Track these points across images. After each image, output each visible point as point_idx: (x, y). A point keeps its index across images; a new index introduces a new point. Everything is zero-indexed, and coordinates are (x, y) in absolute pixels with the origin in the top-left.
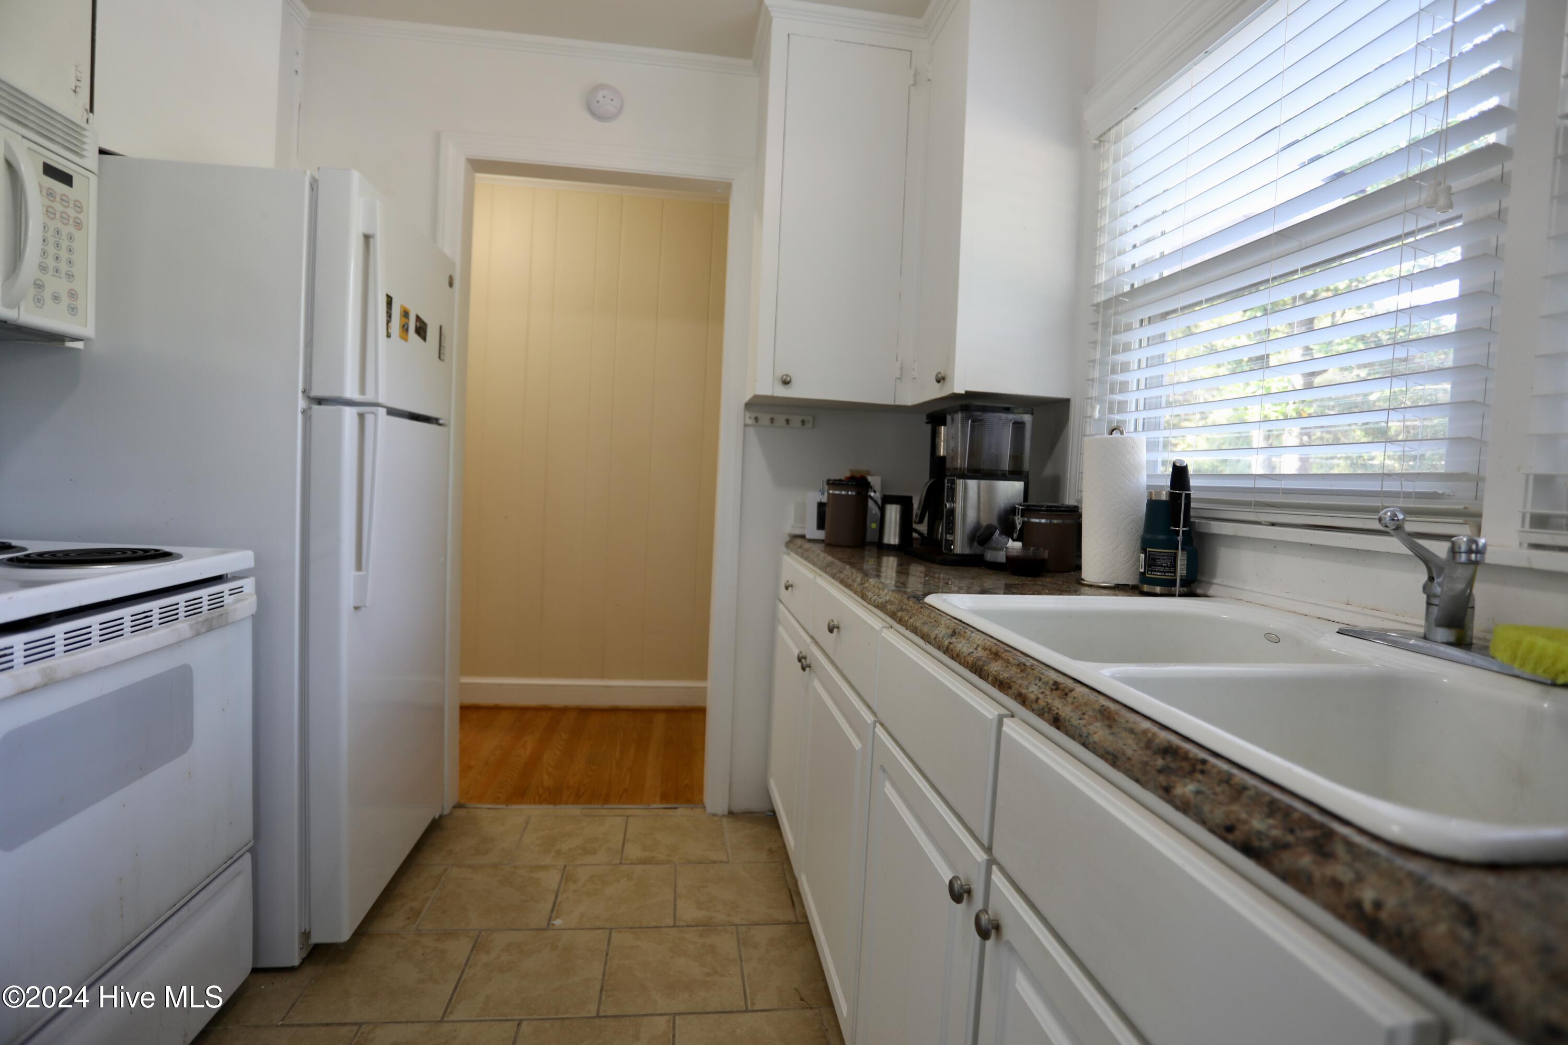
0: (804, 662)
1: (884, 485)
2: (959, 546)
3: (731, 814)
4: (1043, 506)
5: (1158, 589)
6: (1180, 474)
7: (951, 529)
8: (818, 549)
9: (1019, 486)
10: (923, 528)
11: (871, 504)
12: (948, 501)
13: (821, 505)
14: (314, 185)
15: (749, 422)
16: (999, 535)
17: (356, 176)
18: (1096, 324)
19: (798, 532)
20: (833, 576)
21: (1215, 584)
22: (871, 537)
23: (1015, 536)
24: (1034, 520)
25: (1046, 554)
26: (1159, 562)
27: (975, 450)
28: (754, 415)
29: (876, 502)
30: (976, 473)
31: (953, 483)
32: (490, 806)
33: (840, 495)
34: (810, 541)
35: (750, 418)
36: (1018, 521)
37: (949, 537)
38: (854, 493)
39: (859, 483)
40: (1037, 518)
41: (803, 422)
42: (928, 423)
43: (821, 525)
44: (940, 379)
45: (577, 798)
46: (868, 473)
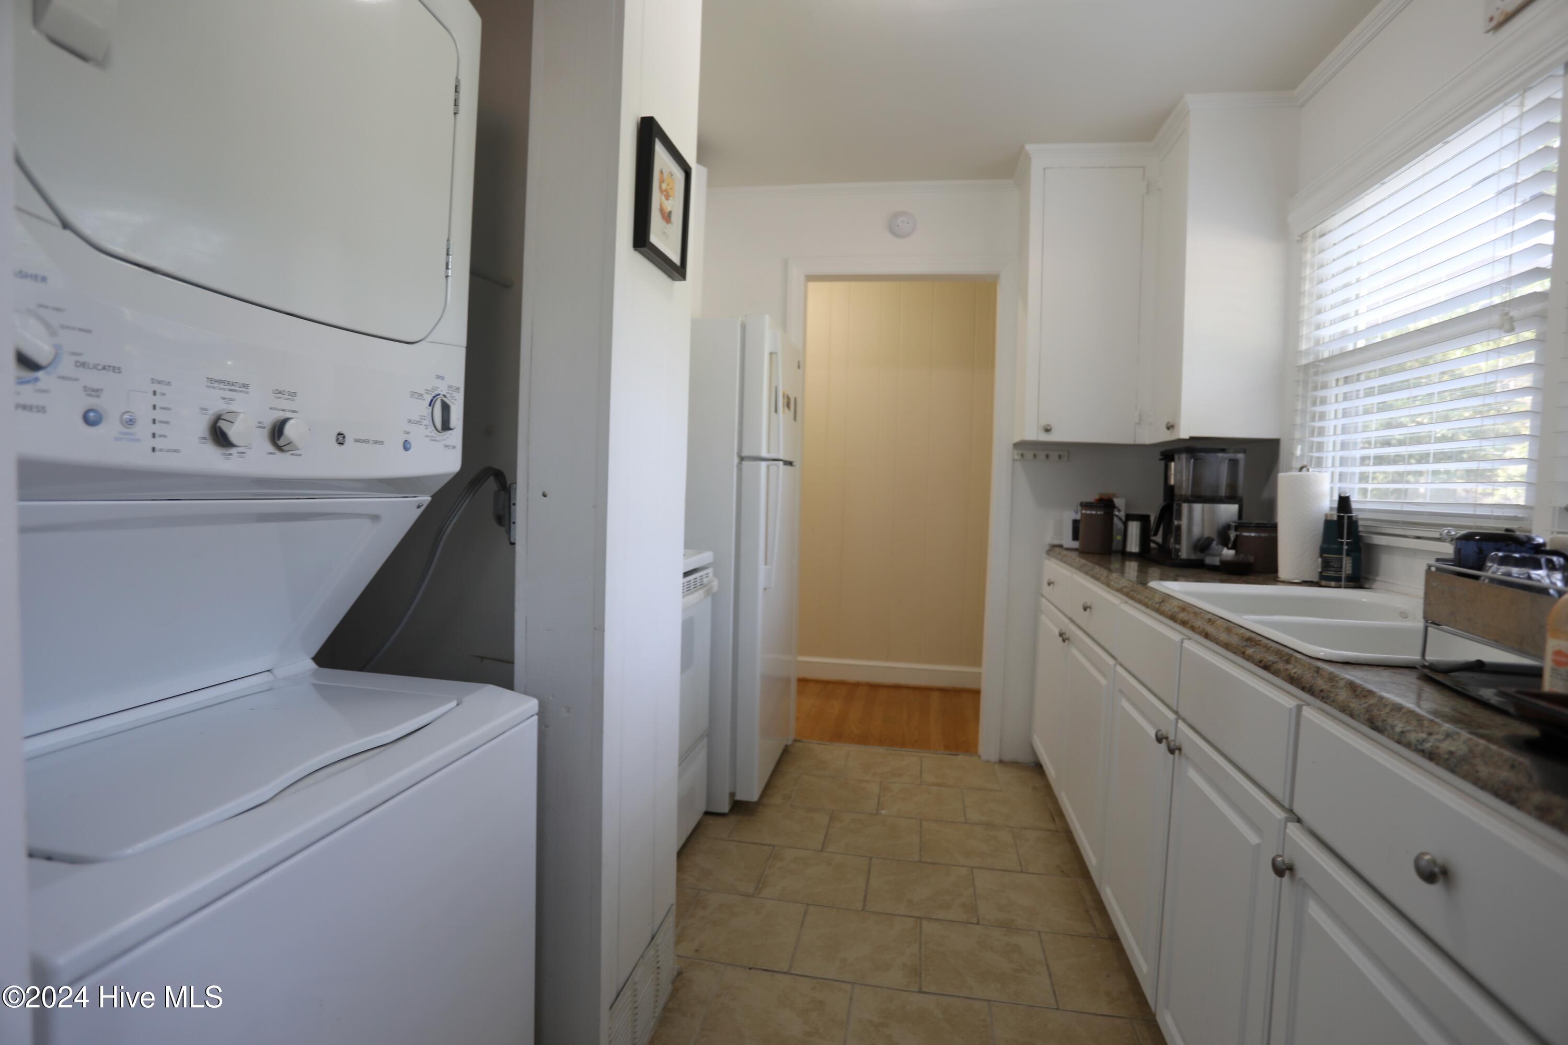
0: (1064, 637)
1: (1127, 505)
2: (1184, 555)
3: (1001, 762)
4: (1252, 523)
5: (1333, 584)
6: (1344, 503)
7: (1178, 540)
8: (1074, 555)
9: (1233, 508)
10: (1159, 538)
11: (1116, 520)
12: (1176, 519)
13: (1076, 523)
14: (743, 327)
15: (1016, 457)
16: (1217, 545)
17: (767, 317)
18: (1298, 381)
19: (1057, 542)
20: (1086, 573)
21: (1378, 581)
22: (1116, 546)
23: (1230, 545)
24: (1246, 534)
25: (1251, 559)
26: (1332, 564)
27: (1196, 480)
28: (1020, 452)
29: (1120, 519)
30: (1197, 498)
31: (1180, 506)
32: (819, 742)
33: (1091, 515)
34: (1067, 549)
35: (1017, 454)
36: (1232, 535)
37: (1177, 547)
38: (1102, 513)
39: (1106, 504)
40: (1248, 532)
41: (1060, 457)
42: (1161, 459)
43: (1075, 537)
44: (1170, 427)
45: (881, 742)
46: (1115, 496)
